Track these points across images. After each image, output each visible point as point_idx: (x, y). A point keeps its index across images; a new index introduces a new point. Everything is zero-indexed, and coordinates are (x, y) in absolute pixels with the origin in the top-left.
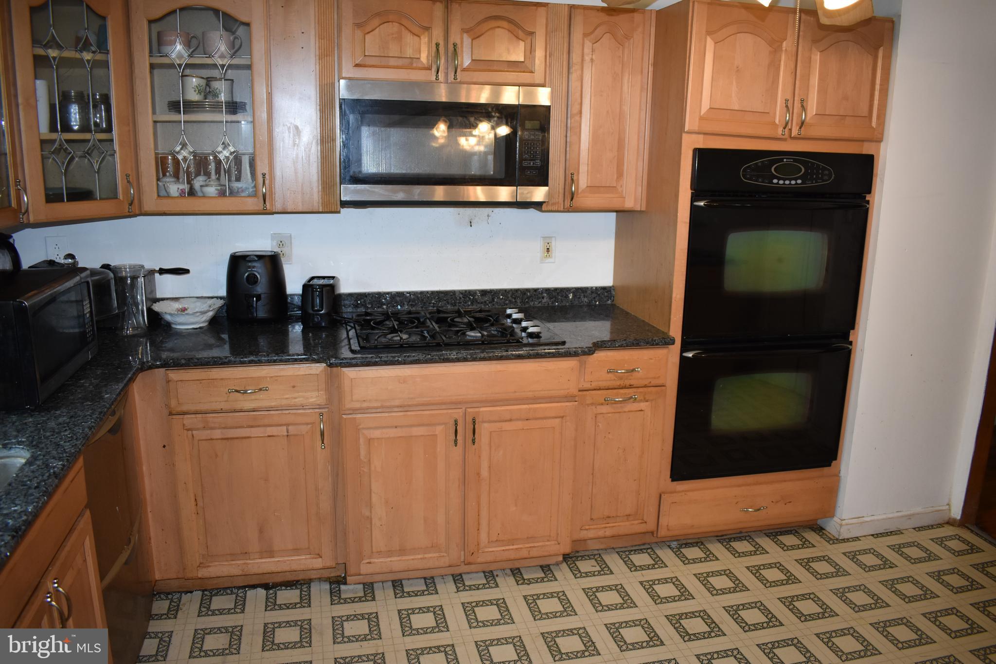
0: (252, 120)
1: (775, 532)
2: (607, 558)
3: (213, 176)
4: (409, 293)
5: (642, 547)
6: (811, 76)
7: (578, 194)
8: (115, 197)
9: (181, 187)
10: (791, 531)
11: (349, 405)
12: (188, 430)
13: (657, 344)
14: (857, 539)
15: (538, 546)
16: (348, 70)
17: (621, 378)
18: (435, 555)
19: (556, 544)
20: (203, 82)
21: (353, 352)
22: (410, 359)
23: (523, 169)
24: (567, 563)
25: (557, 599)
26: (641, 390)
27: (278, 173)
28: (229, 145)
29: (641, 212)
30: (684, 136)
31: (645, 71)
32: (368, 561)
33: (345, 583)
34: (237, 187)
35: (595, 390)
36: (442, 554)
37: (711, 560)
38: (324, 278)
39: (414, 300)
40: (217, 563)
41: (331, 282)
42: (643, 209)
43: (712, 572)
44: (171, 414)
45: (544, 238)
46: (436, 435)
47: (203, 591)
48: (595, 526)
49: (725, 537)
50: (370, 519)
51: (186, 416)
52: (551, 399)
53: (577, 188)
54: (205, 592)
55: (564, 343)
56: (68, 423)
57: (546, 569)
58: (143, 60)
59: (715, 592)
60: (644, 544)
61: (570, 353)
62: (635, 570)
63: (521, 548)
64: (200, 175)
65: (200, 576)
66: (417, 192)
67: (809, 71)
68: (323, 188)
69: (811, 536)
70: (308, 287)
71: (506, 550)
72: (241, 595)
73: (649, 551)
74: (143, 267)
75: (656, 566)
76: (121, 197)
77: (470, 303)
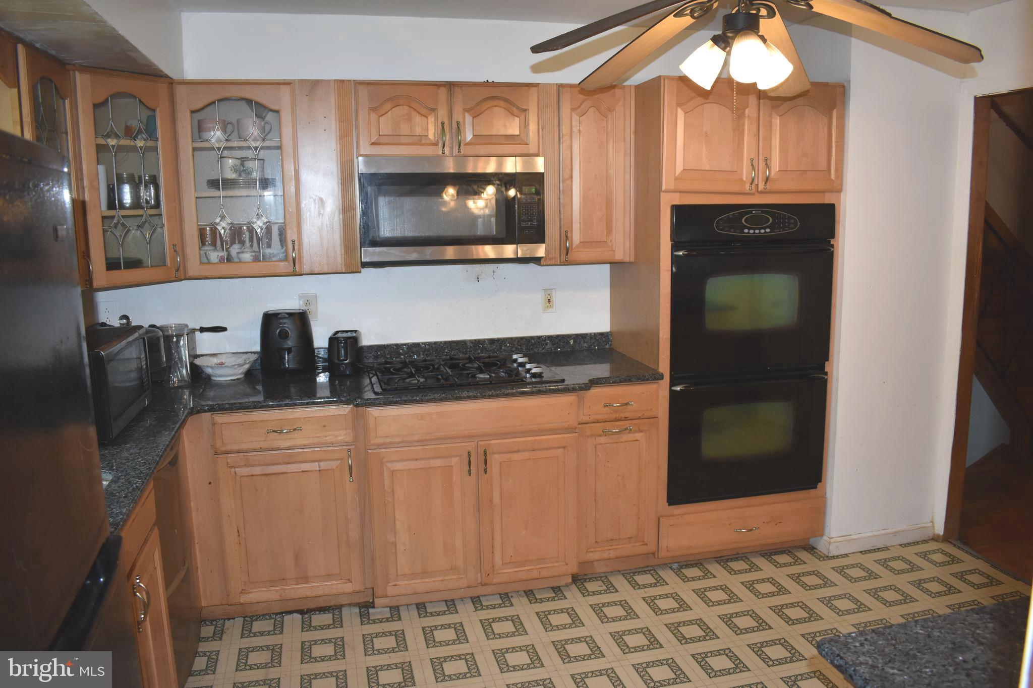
0: (282, 194)
1: (770, 552)
2: (613, 579)
3: (248, 244)
4: (424, 343)
5: (646, 569)
6: (773, 137)
7: (572, 249)
8: (164, 264)
9: (221, 254)
10: (785, 551)
11: (374, 441)
12: (231, 467)
13: (648, 380)
14: (846, 555)
15: (548, 567)
16: (365, 149)
17: (617, 412)
18: (454, 577)
19: (563, 565)
20: (238, 162)
21: (376, 393)
22: (427, 398)
23: (522, 229)
24: (576, 585)
25: (566, 614)
26: (636, 421)
27: (305, 240)
28: (262, 216)
29: (630, 263)
30: (663, 195)
31: (628, 138)
32: (394, 583)
33: (373, 607)
34: (269, 253)
35: (594, 423)
36: (461, 576)
37: (709, 578)
38: (347, 332)
39: (428, 350)
40: (257, 590)
41: (354, 335)
42: (632, 260)
43: (709, 588)
44: (216, 453)
45: (545, 290)
46: (452, 466)
47: (244, 617)
48: (600, 549)
49: (723, 558)
50: (394, 544)
51: (229, 455)
52: (553, 431)
53: (571, 244)
54: (246, 618)
55: (563, 381)
56: (139, 453)
57: (557, 590)
58: (186, 143)
59: (711, 604)
60: (647, 567)
61: (569, 389)
62: (639, 588)
63: (532, 569)
64: (235, 243)
65: (242, 601)
66: (429, 252)
67: (771, 133)
68: (346, 252)
69: (803, 555)
70: (333, 340)
71: (519, 571)
72: (278, 619)
73: (652, 572)
74: (186, 326)
75: (658, 584)
76: (169, 264)
77: (479, 351)
